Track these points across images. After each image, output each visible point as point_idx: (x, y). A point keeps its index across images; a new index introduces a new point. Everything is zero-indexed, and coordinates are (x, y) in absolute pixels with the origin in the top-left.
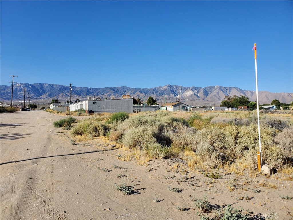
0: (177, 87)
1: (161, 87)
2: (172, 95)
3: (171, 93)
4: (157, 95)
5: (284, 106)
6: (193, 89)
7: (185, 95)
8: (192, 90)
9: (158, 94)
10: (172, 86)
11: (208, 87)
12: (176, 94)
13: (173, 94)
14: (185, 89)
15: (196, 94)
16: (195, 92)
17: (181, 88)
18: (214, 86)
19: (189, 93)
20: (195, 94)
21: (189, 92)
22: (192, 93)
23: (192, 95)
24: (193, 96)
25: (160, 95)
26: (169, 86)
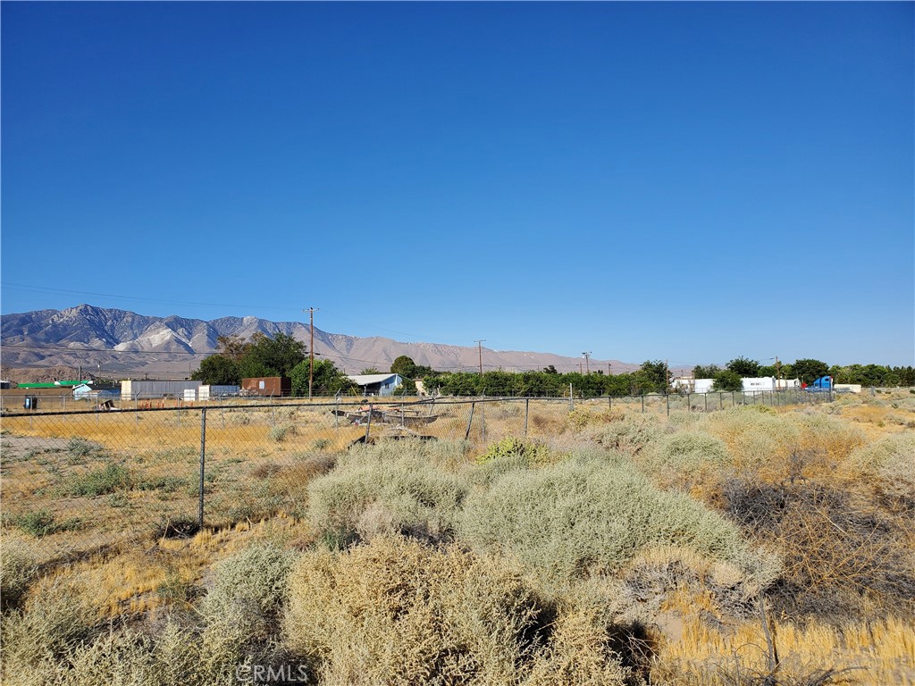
0: (118, 315)
1: (55, 312)
2: (97, 343)
3: (93, 333)
4: (36, 340)
5: (426, 377)
6: (174, 324)
7: (144, 344)
8: (168, 325)
9: (41, 335)
10: (96, 311)
11: (223, 321)
12: (112, 338)
13: (100, 337)
14: (144, 323)
15: (184, 340)
16: (181, 334)
17: (130, 319)
18: (242, 319)
19: (159, 337)
20: (179, 342)
21: (158, 333)
22: (168, 338)
23: (168, 343)
24: (174, 347)
25: (47, 341)
26: (85, 311)
